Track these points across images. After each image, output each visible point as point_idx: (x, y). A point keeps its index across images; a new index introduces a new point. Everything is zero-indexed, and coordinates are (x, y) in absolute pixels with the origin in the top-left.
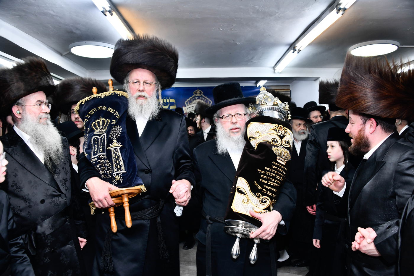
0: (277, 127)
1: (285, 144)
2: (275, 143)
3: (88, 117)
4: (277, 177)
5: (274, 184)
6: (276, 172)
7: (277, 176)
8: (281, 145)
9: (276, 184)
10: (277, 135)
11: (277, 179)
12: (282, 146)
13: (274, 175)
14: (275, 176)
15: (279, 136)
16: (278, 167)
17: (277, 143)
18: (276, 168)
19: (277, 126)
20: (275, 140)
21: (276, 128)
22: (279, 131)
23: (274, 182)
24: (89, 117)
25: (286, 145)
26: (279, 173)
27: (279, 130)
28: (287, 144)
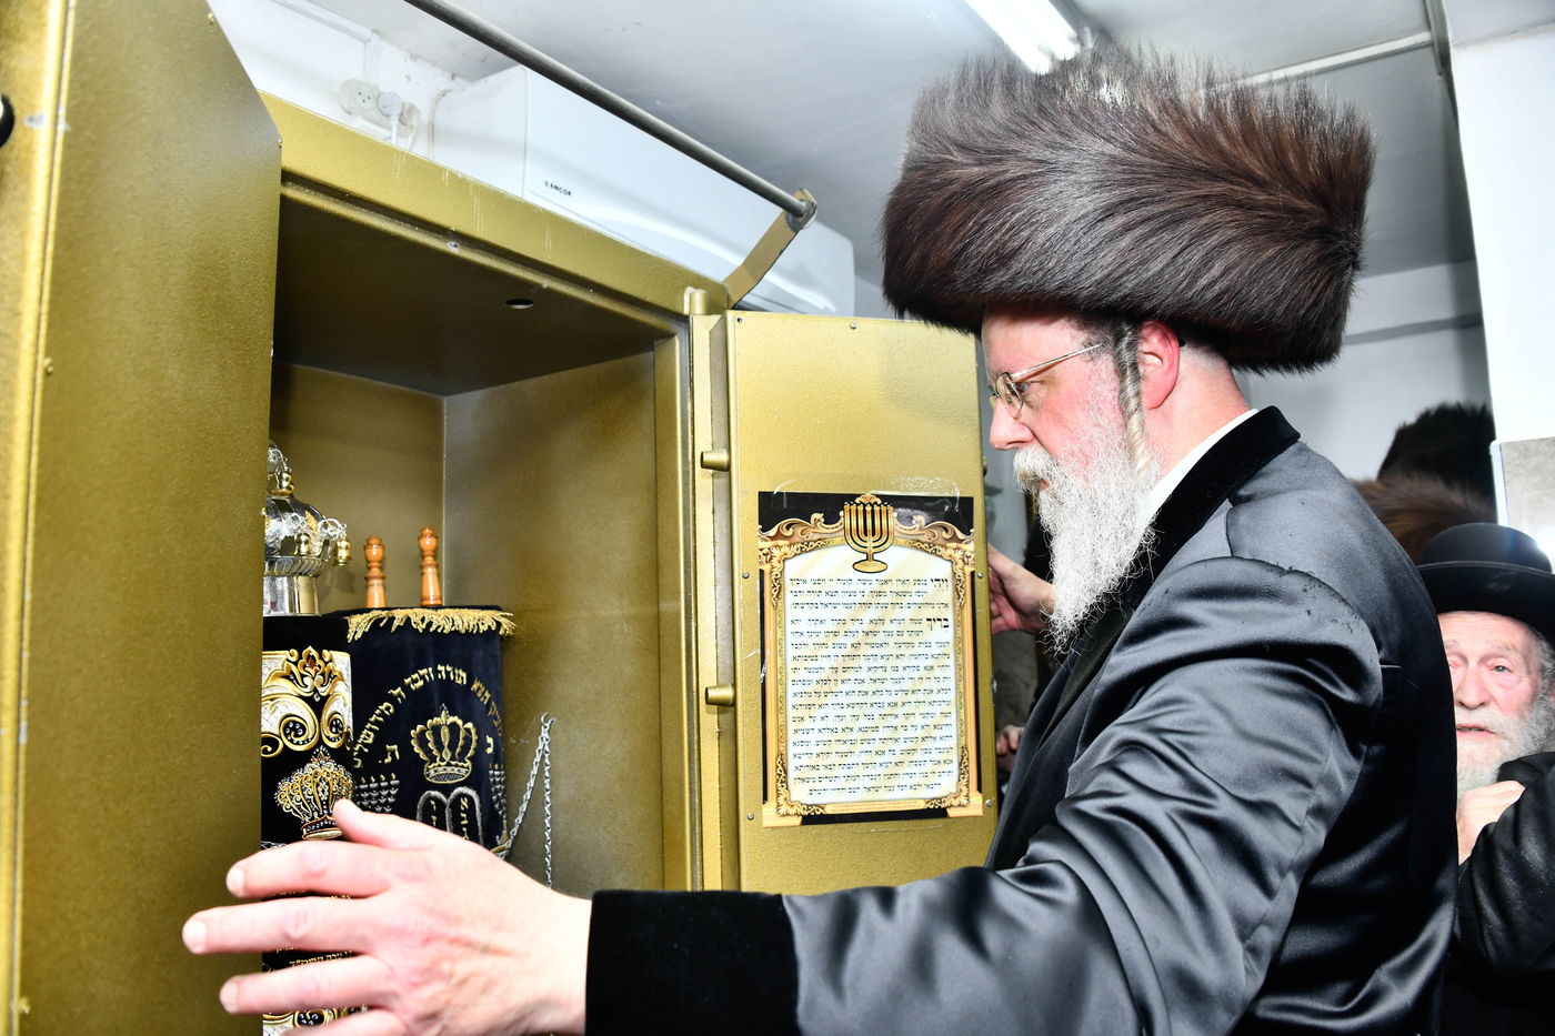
0: (296, 663)
1: (332, 735)
2: (297, 736)
3: (399, 695)
8: (320, 742)
10: (301, 697)
12: (325, 745)
15: (309, 700)
17: (303, 738)
19: (294, 659)
20: (295, 722)
21: (294, 668)
22: (305, 679)
24: (401, 697)
27: (303, 676)
28: (336, 733)
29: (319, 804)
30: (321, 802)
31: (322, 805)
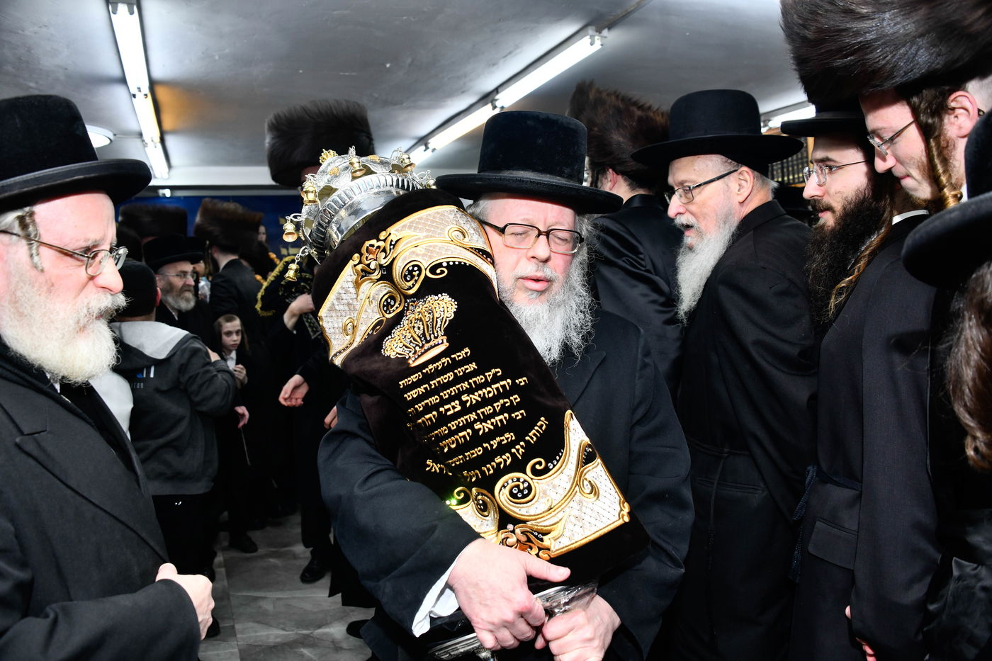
1: (410, 284)
4: (449, 410)
5: (457, 440)
6: (434, 400)
7: (446, 407)
9: (461, 434)
11: (457, 416)
13: (435, 413)
14: (439, 413)
16: (427, 378)
18: (421, 390)
23: (452, 433)
25: (414, 285)
26: (445, 394)
28: (413, 277)
29: (418, 339)
30: (419, 337)
31: (420, 338)
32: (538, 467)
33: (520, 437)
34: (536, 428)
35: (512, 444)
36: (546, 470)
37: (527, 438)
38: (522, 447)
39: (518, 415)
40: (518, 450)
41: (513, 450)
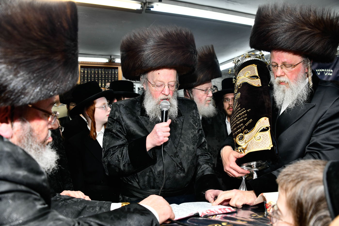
32: (246, 132)
33: (244, 125)
34: (248, 122)
35: (242, 126)
36: (248, 133)
37: (246, 125)
38: (244, 127)
39: (245, 119)
40: (243, 128)
41: (242, 128)
